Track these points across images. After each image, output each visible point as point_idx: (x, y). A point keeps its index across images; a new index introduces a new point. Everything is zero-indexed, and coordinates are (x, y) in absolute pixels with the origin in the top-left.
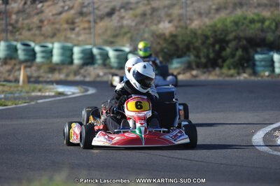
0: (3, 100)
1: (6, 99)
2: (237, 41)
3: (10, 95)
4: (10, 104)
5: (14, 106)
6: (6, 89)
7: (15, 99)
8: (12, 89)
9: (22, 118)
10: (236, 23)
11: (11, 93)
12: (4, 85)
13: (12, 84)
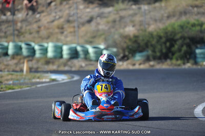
0: (12, 86)
1: (14, 84)
2: (182, 39)
3: (16, 82)
4: (17, 88)
5: (19, 89)
6: (14, 77)
7: (21, 84)
8: (18, 77)
9: (25, 98)
10: (182, 27)
11: (17, 80)
12: (12, 74)
13: (19, 74)
